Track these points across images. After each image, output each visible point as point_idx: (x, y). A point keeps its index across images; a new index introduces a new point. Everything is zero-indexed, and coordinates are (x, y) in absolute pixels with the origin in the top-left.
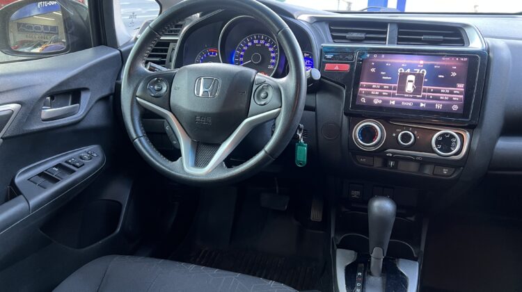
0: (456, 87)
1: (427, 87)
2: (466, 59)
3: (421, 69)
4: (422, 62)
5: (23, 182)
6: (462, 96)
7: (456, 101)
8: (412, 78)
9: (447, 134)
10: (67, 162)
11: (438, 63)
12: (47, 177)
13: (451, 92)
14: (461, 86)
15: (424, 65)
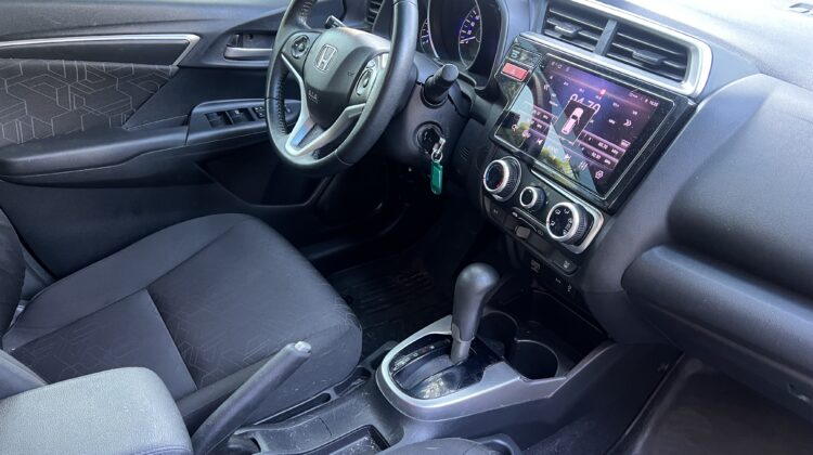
0: (618, 144)
1: (587, 133)
2: (656, 104)
3: (596, 101)
4: (603, 92)
5: (198, 114)
6: (617, 161)
7: (606, 164)
8: (578, 112)
9: (567, 209)
10: (253, 109)
11: (619, 100)
12: (226, 118)
13: (609, 151)
14: (625, 144)
15: (603, 97)
